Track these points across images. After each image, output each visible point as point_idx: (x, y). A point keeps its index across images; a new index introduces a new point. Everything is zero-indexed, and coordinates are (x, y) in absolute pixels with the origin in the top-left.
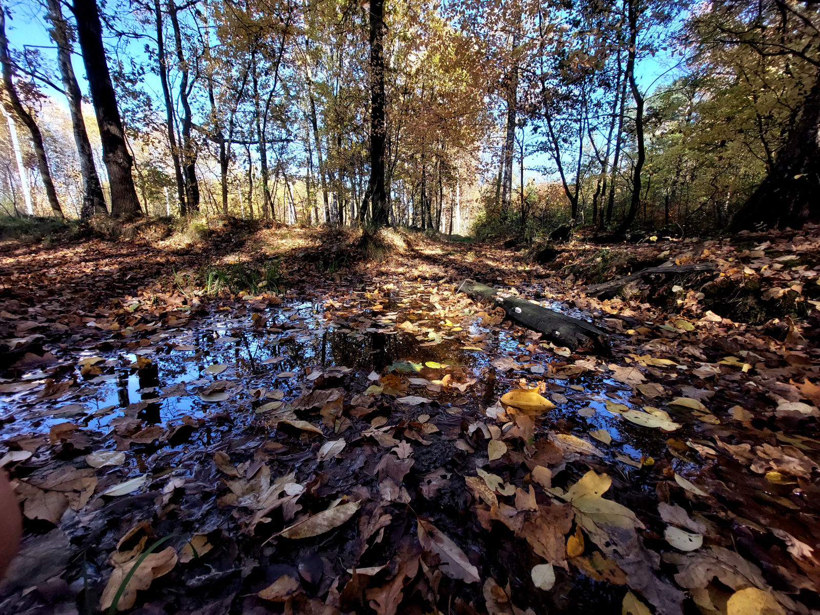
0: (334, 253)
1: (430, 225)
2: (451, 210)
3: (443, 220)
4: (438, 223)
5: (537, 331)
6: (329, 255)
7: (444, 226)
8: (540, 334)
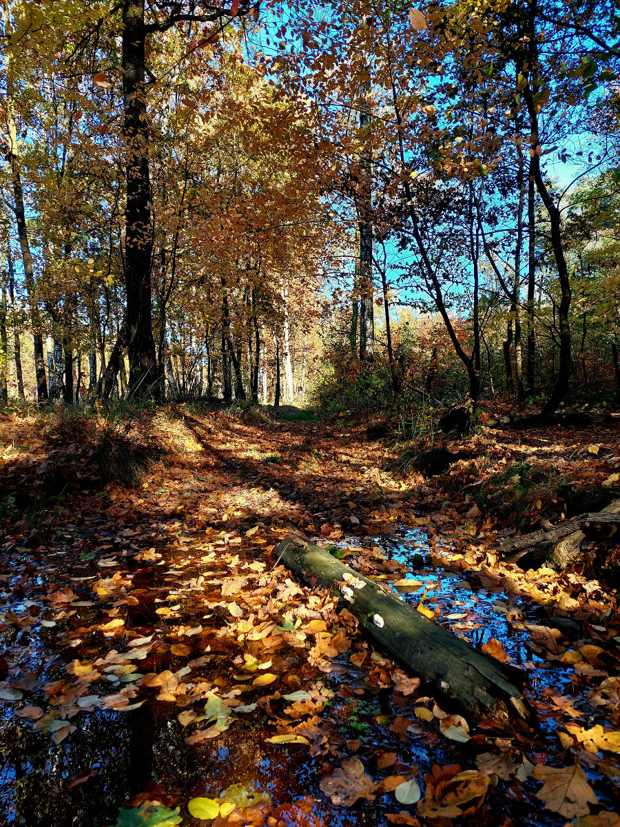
0: (39, 477)
1: (240, 392)
2: (276, 364)
3: (265, 380)
4: (255, 387)
5: (411, 674)
6: (30, 481)
7: (266, 393)
8: (416, 681)
